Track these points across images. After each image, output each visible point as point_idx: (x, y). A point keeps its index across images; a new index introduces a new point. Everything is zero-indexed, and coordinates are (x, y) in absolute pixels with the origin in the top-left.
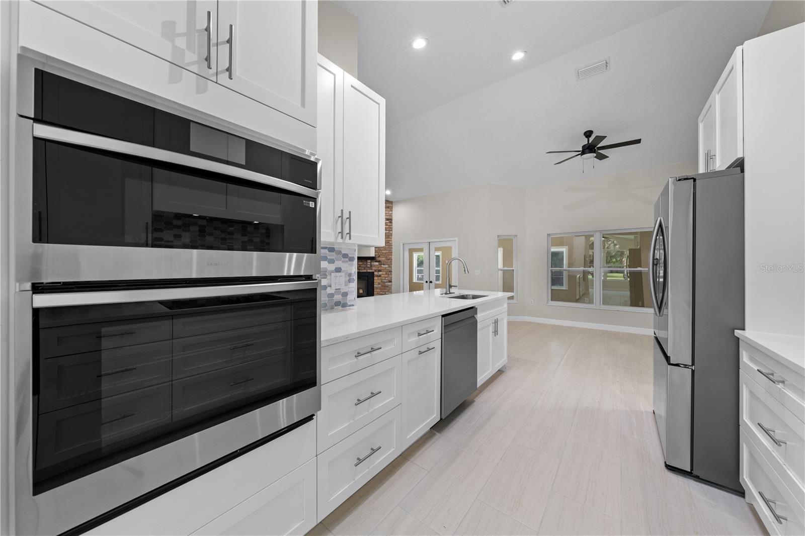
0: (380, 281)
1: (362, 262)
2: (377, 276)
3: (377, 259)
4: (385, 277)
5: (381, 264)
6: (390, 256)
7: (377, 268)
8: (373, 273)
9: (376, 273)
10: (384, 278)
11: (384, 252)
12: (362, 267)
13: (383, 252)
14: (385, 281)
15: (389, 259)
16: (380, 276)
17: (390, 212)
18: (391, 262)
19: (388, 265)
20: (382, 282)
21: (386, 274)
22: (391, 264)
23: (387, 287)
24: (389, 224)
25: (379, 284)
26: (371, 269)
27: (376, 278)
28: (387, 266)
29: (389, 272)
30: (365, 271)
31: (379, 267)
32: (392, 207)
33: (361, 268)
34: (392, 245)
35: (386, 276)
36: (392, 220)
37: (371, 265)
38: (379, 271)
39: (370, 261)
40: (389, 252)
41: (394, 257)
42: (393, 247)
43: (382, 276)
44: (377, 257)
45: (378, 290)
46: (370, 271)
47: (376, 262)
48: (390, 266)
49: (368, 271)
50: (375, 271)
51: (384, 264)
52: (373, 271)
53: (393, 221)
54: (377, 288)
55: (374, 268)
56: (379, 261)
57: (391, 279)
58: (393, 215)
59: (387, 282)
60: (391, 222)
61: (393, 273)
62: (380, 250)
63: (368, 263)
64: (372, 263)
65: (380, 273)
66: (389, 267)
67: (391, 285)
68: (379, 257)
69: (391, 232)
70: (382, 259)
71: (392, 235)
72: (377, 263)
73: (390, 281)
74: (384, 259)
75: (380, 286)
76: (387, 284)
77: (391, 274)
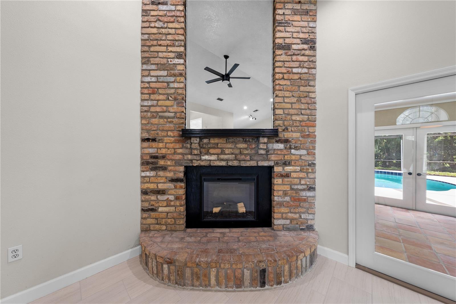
0: (287, 188)
1: (246, 142)
2: (282, 176)
3: (281, 135)
4: (301, 179)
5: (290, 148)
6: (311, 129)
7: (281, 157)
8: (273, 167)
9: (277, 169)
10: (297, 181)
11: (298, 118)
12: (246, 155)
13: (294, 118)
14: (300, 187)
15: (308, 136)
16: (287, 175)
17: (311, 24)
18: (314, 142)
19: (307, 149)
20: (292, 189)
21: (301, 171)
22: (314, 148)
23: (305, 200)
24: (307, 52)
25: (285, 194)
26: (268, 160)
27: (277, 181)
28: (303, 152)
29: (309, 165)
30: (253, 163)
31: (284, 155)
32: (316, 10)
33: (243, 157)
34: (315, 103)
35: (302, 175)
36: (315, 43)
37: (267, 150)
38: (286, 163)
39: (265, 140)
40: (308, 119)
41: (320, 131)
42: (317, 106)
43: (294, 175)
44: (280, 130)
45: (283, 210)
46: (266, 164)
47: (277, 142)
48: (311, 152)
49: (261, 164)
50: (277, 164)
51: (296, 148)
52: (271, 164)
53: (318, 45)
54: (281, 204)
55: (273, 157)
56: (286, 141)
57: (314, 183)
58: (318, 31)
59: (304, 190)
60: (313, 48)
61: (317, 167)
62: (288, 114)
63: (261, 146)
64: (270, 146)
65: (288, 169)
66: (308, 154)
67: (314, 197)
68: (286, 130)
69: (313, 71)
70: (293, 135)
71: (314, 80)
72: (281, 146)
73: (311, 188)
74: (299, 134)
75: (287, 199)
76: (304, 194)
77: (314, 172)
